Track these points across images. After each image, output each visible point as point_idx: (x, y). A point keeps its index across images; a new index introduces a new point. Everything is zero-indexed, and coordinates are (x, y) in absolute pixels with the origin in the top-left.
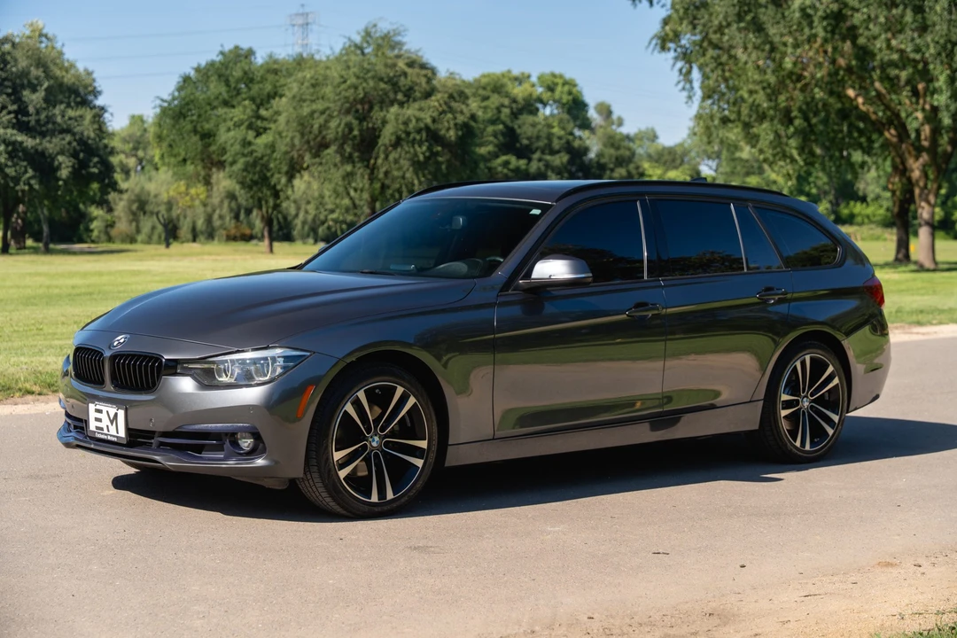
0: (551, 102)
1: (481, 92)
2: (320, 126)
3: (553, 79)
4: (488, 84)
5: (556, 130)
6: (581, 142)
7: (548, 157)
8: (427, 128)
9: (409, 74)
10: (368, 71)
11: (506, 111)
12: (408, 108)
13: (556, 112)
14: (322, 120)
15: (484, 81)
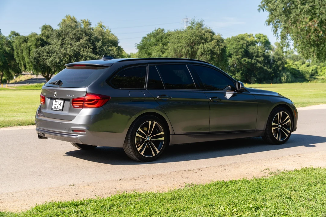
0: (259, 42)
1: (238, 40)
2: (180, 50)
3: (260, 35)
4: (240, 37)
5: (260, 51)
6: (267, 54)
7: (257, 58)
8: (211, 50)
9: (206, 35)
10: (193, 34)
11: (245, 45)
12: (205, 45)
13: (261, 45)
14: (180, 49)
15: (239, 36)
